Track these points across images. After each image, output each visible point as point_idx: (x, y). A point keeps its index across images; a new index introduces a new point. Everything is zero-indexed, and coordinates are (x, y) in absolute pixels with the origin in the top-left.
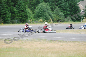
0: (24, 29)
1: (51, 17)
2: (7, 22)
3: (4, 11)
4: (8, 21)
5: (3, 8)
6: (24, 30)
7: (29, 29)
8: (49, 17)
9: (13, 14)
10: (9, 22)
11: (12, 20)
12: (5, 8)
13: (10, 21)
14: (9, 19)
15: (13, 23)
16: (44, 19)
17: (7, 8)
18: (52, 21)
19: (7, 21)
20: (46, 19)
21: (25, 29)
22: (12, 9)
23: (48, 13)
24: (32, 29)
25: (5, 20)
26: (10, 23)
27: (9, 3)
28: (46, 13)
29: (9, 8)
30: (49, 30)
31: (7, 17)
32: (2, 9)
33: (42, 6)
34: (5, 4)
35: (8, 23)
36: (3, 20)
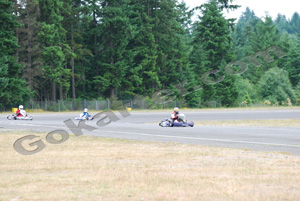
0: (170, 120)
1: (290, 95)
3: (190, 85)
4: (197, 103)
5: (188, 78)
6: (170, 122)
7: (180, 120)
8: (286, 95)
9: (208, 90)
10: (199, 105)
11: (205, 101)
12: (191, 78)
13: (201, 104)
14: (199, 99)
15: (207, 106)
16: (275, 100)
18: (290, 103)
19: (195, 103)
20: (278, 100)
23: (284, 87)
24: (184, 120)
25: (190, 102)
27: (201, 69)
28: (280, 88)
31: (195, 96)
33: (272, 74)
34: (193, 72)
35: (195, 107)
36: (187, 102)
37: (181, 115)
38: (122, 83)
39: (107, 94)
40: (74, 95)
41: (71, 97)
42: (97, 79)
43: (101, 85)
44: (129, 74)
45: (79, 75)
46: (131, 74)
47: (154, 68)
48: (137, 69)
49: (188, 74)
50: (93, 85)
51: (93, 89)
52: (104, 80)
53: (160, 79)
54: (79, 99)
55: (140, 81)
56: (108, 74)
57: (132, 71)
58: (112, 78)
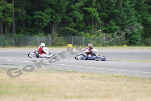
0: (84, 54)
2: (134, 43)
3: (130, 22)
4: (137, 40)
5: (128, 15)
6: (84, 56)
7: (93, 54)
9: (147, 27)
10: (139, 42)
11: (144, 38)
12: (131, 15)
13: (141, 41)
15: (147, 44)
17: (136, 15)
19: (134, 41)
21: (86, 55)
22: (145, 17)
24: (97, 55)
25: (130, 40)
26: (140, 45)
27: (141, 6)
29: (139, 15)
30: (45, 53)
31: (135, 34)
32: (126, 17)
34: (133, 9)
36: (126, 40)
37: (95, 50)
38: (63, 19)
39: (47, 30)
40: (14, 30)
41: (11, 32)
42: (37, 14)
43: (42, 21)
44: (69, 10)
45: (20, 10)
46: (72, 10)
47: (94, 4)
48: (78, 5)
49: (127, 11)
50: (33, 21)
51: (33, 25)
52: (45, 16)
53: (100, 16)
54: (21, 35)
55: (81, 17)
56: (49, 10)
57: (73, 7)
58: (52, 14)
